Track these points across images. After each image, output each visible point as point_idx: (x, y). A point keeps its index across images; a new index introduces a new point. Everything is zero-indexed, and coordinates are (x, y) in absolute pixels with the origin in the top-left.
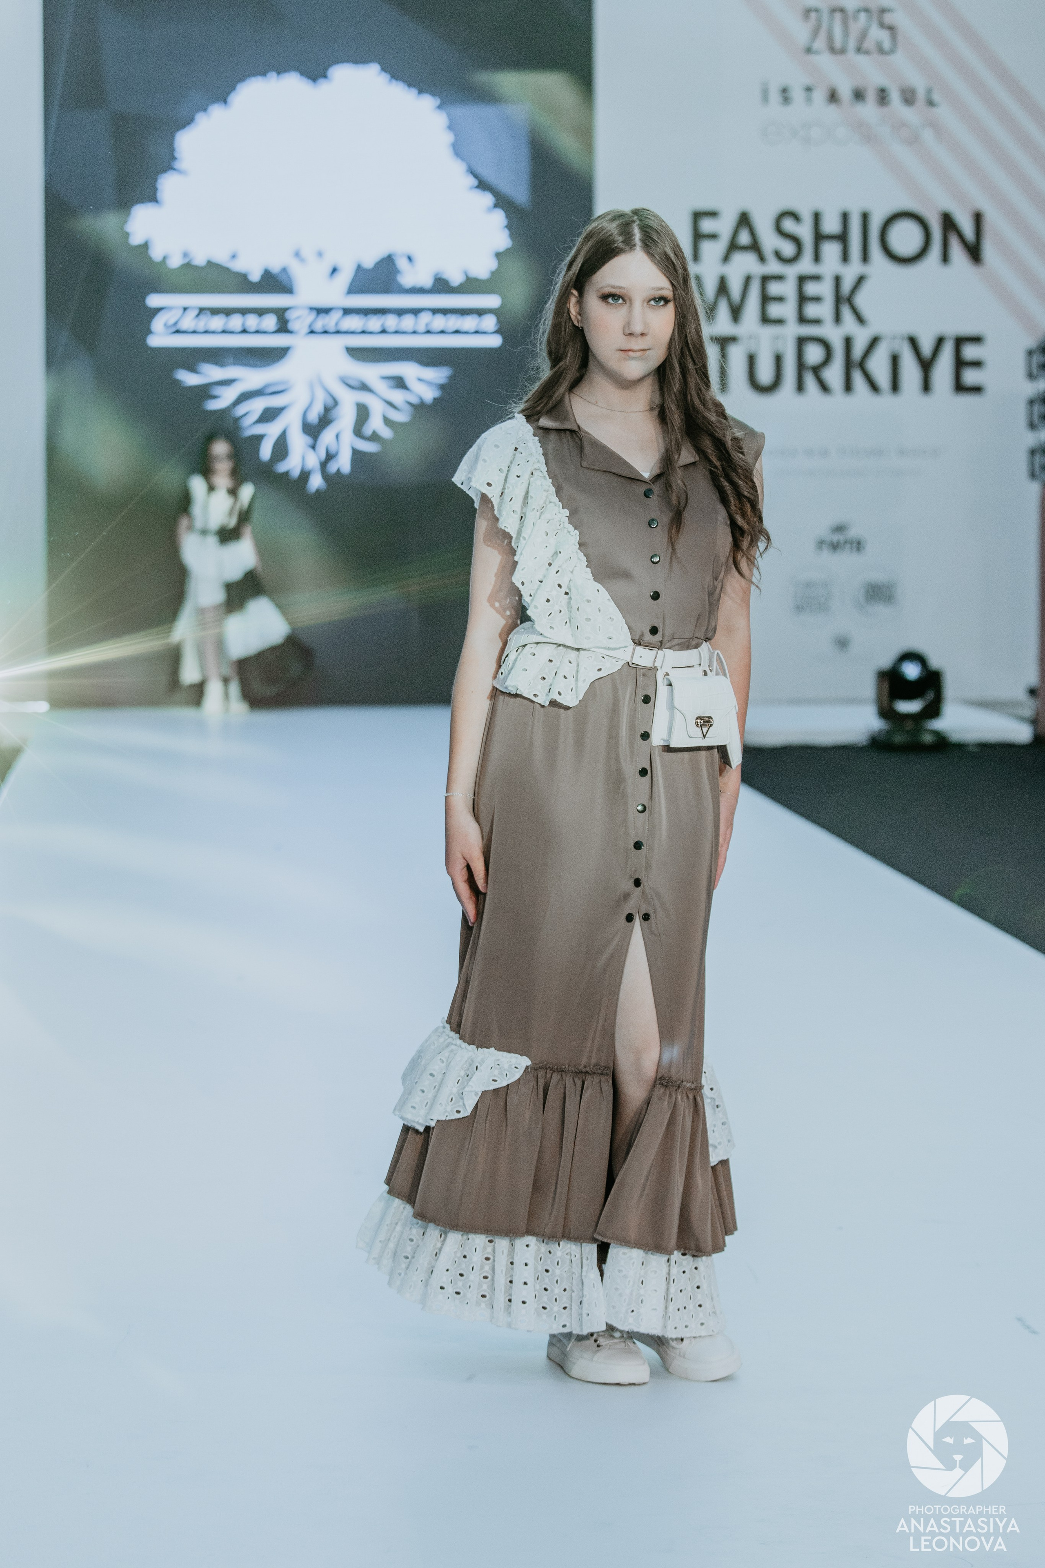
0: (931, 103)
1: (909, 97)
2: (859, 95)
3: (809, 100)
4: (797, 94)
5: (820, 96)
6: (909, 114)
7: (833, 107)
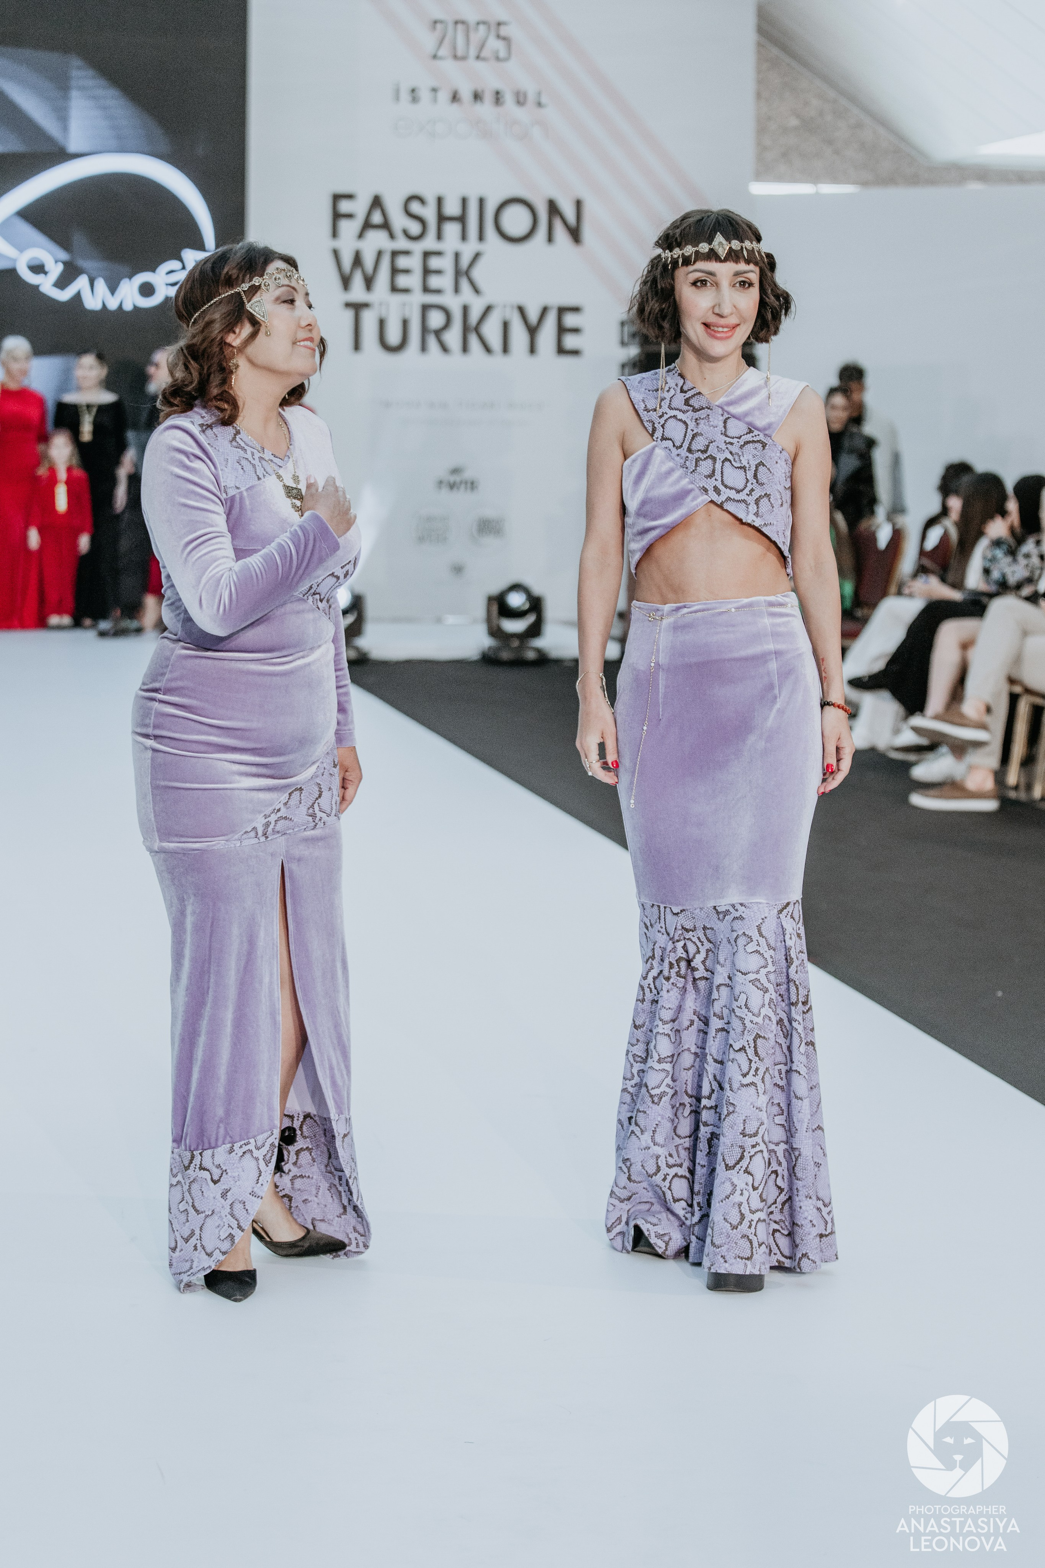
0: (539, 104)
1: (520, 100)
2: (477, 96)
3: (435, 100)
4: (425, 95)
5: (444, 96)
6: (520, 113)
7: (455, 106)
